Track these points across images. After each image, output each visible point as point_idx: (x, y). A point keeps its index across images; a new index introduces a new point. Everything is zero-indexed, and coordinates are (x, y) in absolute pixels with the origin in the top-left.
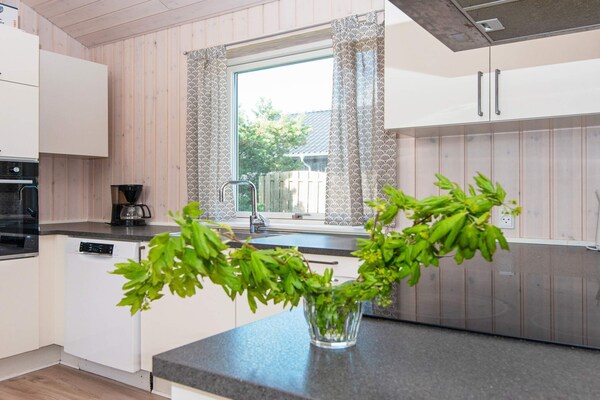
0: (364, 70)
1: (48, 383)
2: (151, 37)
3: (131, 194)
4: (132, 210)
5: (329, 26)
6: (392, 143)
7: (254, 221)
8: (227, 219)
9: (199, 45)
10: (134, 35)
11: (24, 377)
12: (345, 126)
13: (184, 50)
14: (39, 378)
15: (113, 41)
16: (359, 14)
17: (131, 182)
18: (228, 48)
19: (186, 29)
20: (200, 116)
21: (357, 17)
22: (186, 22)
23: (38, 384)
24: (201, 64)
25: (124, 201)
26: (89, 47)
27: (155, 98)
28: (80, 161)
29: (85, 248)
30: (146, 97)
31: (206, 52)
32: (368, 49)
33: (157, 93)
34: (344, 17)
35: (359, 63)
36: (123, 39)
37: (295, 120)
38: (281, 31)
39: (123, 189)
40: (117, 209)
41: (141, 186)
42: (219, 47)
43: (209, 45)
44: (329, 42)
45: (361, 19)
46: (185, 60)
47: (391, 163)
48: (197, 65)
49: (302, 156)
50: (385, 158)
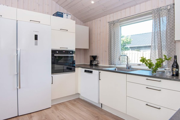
0: (163, 23)
1: (78, 102)
2: (99, 19)
3: (94, 58)
4: (95, 61)
5: (151, 11)
6: (173, 44)
7: (128, 66)
8: (119, 65)
9: (111, 20)
10: (95, 19)
11: (72, 100)
12: (156, 39)
13: (108, 21)
14: (75, 101)
15: (90, 21)
16: (161, 7)
17: (94, 55)
18: (120, 20)
19: (108, 16)
20: (112, 38)
21: (161, 8)
22: (108, 14)
23: (75, 103)
24: (112, 25)
25: (93, 59)
26: (84, 23)
27: (100, 34)
28: (82, 50)
29: (86, 71)
30: (98, 34)
31: (114, 21)
32: (164, 17)
33: (101, 33)
34: (156, 8)
35: (161, 21)
36: (92, 20)
37: (128, 37)
38: (135, 14)
39: (92, 56)
40: (91, 62)
41: (97, 56)
42: (117, 20)
43: (114, 20)
44: (151, 15)
45: (162, 8)
46: (108, 24)
47: (173, 50)
48: (111, 25)
49: (129, 47)
50: (171, 49)
